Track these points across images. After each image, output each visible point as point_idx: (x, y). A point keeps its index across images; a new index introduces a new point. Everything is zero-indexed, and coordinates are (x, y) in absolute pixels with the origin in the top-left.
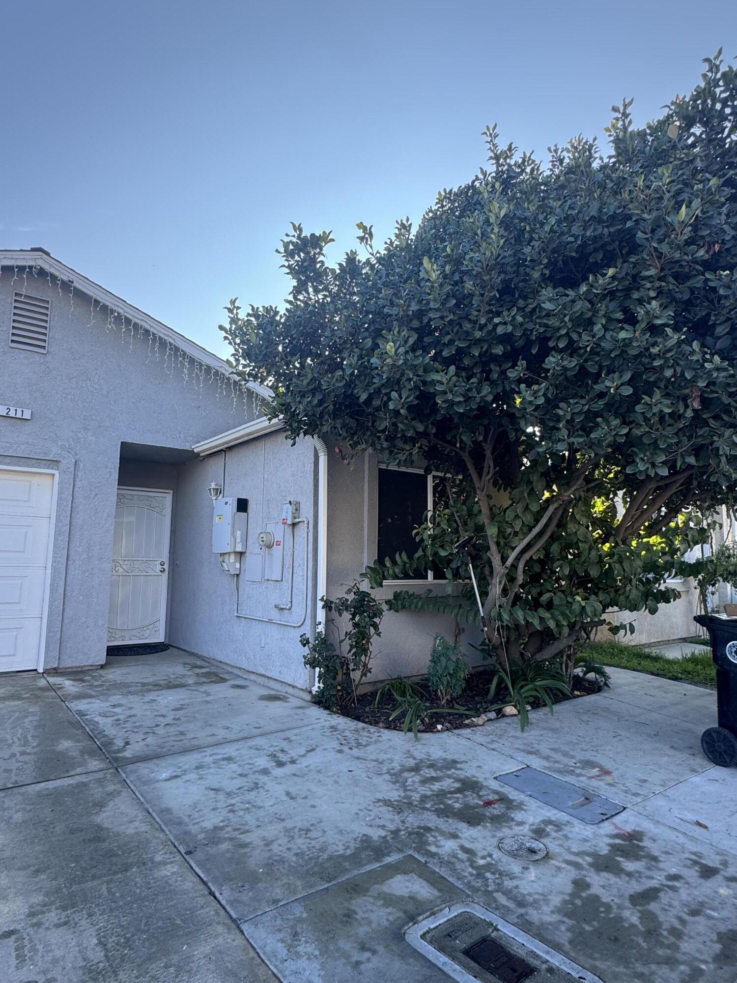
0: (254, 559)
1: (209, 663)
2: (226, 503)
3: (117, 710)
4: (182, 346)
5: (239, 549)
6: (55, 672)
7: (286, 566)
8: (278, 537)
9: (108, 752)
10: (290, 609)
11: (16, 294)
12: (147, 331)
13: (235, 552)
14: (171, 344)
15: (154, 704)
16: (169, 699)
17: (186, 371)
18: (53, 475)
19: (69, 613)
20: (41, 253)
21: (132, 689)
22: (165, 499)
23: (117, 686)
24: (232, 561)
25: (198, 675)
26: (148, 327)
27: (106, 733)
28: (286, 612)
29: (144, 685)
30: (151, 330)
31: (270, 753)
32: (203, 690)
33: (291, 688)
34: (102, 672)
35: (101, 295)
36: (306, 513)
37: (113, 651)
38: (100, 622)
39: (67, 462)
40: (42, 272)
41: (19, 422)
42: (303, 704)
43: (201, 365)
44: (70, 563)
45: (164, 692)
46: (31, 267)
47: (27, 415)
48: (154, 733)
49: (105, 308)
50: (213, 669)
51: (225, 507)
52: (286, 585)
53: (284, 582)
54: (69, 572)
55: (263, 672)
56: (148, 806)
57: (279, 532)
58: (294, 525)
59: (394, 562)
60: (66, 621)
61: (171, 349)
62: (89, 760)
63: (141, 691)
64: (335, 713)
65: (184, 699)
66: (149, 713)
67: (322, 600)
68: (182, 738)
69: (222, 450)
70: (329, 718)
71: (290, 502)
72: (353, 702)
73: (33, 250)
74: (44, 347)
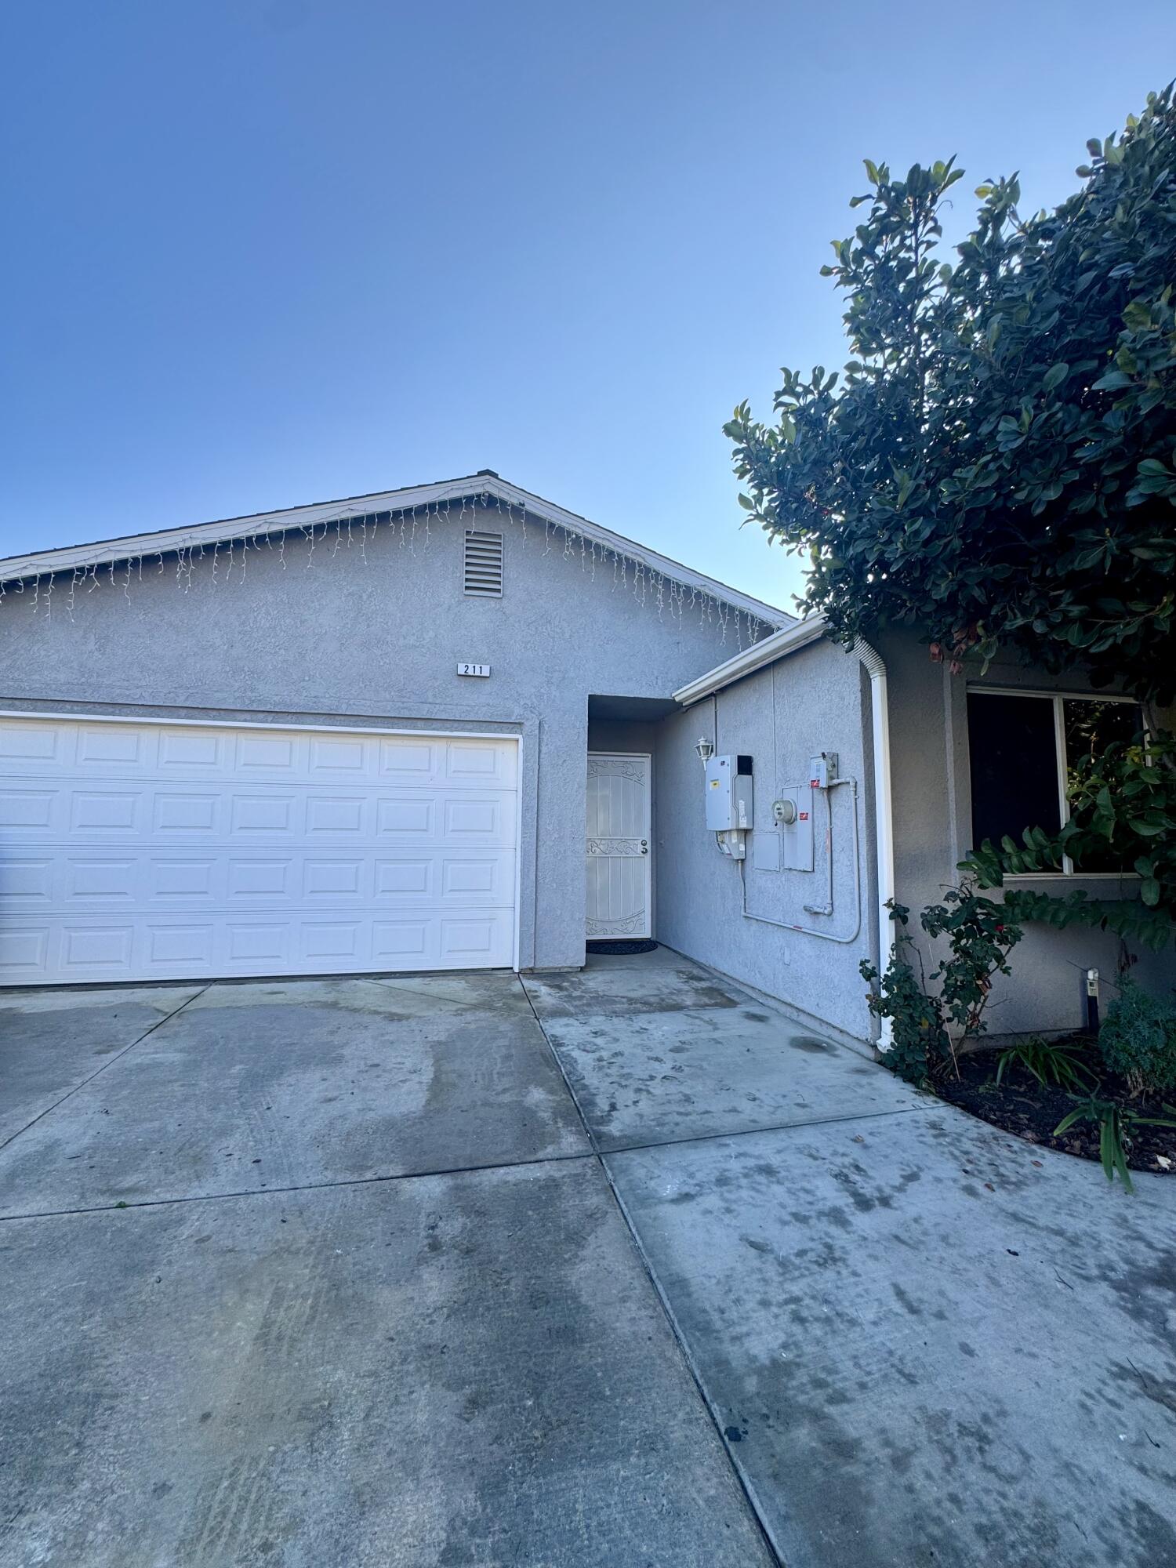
0: (766, 841)
1: (709, 973)
2: (723, 763)
3: (599, 1041)
4: (655, 564)
5: (744, 825)
6: (531, 973)
7: (819, 852)
8: (804, 806)
9: (589, 1119)
10: (830, 914)
11: (468, 533)
12: (611, 553)
13: (738, 830)
14: (640, 565)
15: (645, 1036)
16: (665, 1028)
17: (659, 596)
18: (517, 740)
19: (542, 904)
20: (488, 477)
21: (618, 1007)
22: (643, 764)
23: (602, 1001)
24: (734, 841)
25: (696, 990)
26: (611, 547)
27: (586, 1082)
28: (822, 918)
29: (631, 1001)
30: (616, 549)
31: (836, 1170)
32: (706, 1018)
33: (837, 1032)
34: (582, 977)
35: (556, 515)
36: (852, 768)
37: (594, 948)
38: (577, 915)
39: (531, 725)
40: (492, 501)
41: (479, 680)
42: (866, 1065)
43: (679, 586)
44: (540, 843)
45: (657, 1016)
46: (479, 496)
47: (486, 673)
48: (649, 1092)
49: (561, 530)
50: (715, 984)
51: (721, 771)
52: (821, 877)
53: (817, 875)
54: (539, 854)
55: (789, 1000)
56: (648, 1261)
57: (803, 800)
58: (830, 789)
59: (1021, 846)
60: (540, 913)
61: (641, 571)
62: (563, 1132)
63: (628, 1011)
64: (927, 1092)
65: (683, 1032)
66: (638, 1051)
67: (888, 905)
68: (690, 1108)
69: (712, 694)
70: (919, 1101)
71: (824, 755)
72: (953, 1072)
73: (480, 474)
74: (498, 591)
